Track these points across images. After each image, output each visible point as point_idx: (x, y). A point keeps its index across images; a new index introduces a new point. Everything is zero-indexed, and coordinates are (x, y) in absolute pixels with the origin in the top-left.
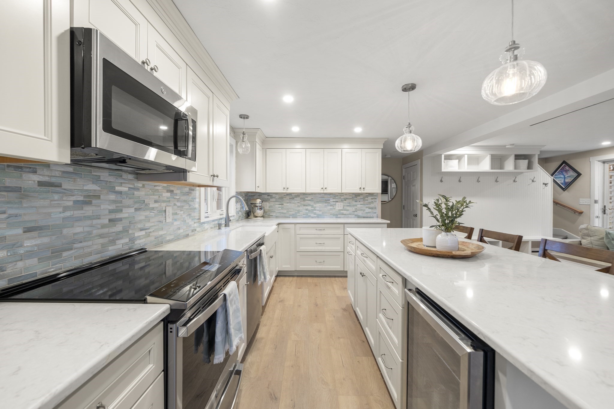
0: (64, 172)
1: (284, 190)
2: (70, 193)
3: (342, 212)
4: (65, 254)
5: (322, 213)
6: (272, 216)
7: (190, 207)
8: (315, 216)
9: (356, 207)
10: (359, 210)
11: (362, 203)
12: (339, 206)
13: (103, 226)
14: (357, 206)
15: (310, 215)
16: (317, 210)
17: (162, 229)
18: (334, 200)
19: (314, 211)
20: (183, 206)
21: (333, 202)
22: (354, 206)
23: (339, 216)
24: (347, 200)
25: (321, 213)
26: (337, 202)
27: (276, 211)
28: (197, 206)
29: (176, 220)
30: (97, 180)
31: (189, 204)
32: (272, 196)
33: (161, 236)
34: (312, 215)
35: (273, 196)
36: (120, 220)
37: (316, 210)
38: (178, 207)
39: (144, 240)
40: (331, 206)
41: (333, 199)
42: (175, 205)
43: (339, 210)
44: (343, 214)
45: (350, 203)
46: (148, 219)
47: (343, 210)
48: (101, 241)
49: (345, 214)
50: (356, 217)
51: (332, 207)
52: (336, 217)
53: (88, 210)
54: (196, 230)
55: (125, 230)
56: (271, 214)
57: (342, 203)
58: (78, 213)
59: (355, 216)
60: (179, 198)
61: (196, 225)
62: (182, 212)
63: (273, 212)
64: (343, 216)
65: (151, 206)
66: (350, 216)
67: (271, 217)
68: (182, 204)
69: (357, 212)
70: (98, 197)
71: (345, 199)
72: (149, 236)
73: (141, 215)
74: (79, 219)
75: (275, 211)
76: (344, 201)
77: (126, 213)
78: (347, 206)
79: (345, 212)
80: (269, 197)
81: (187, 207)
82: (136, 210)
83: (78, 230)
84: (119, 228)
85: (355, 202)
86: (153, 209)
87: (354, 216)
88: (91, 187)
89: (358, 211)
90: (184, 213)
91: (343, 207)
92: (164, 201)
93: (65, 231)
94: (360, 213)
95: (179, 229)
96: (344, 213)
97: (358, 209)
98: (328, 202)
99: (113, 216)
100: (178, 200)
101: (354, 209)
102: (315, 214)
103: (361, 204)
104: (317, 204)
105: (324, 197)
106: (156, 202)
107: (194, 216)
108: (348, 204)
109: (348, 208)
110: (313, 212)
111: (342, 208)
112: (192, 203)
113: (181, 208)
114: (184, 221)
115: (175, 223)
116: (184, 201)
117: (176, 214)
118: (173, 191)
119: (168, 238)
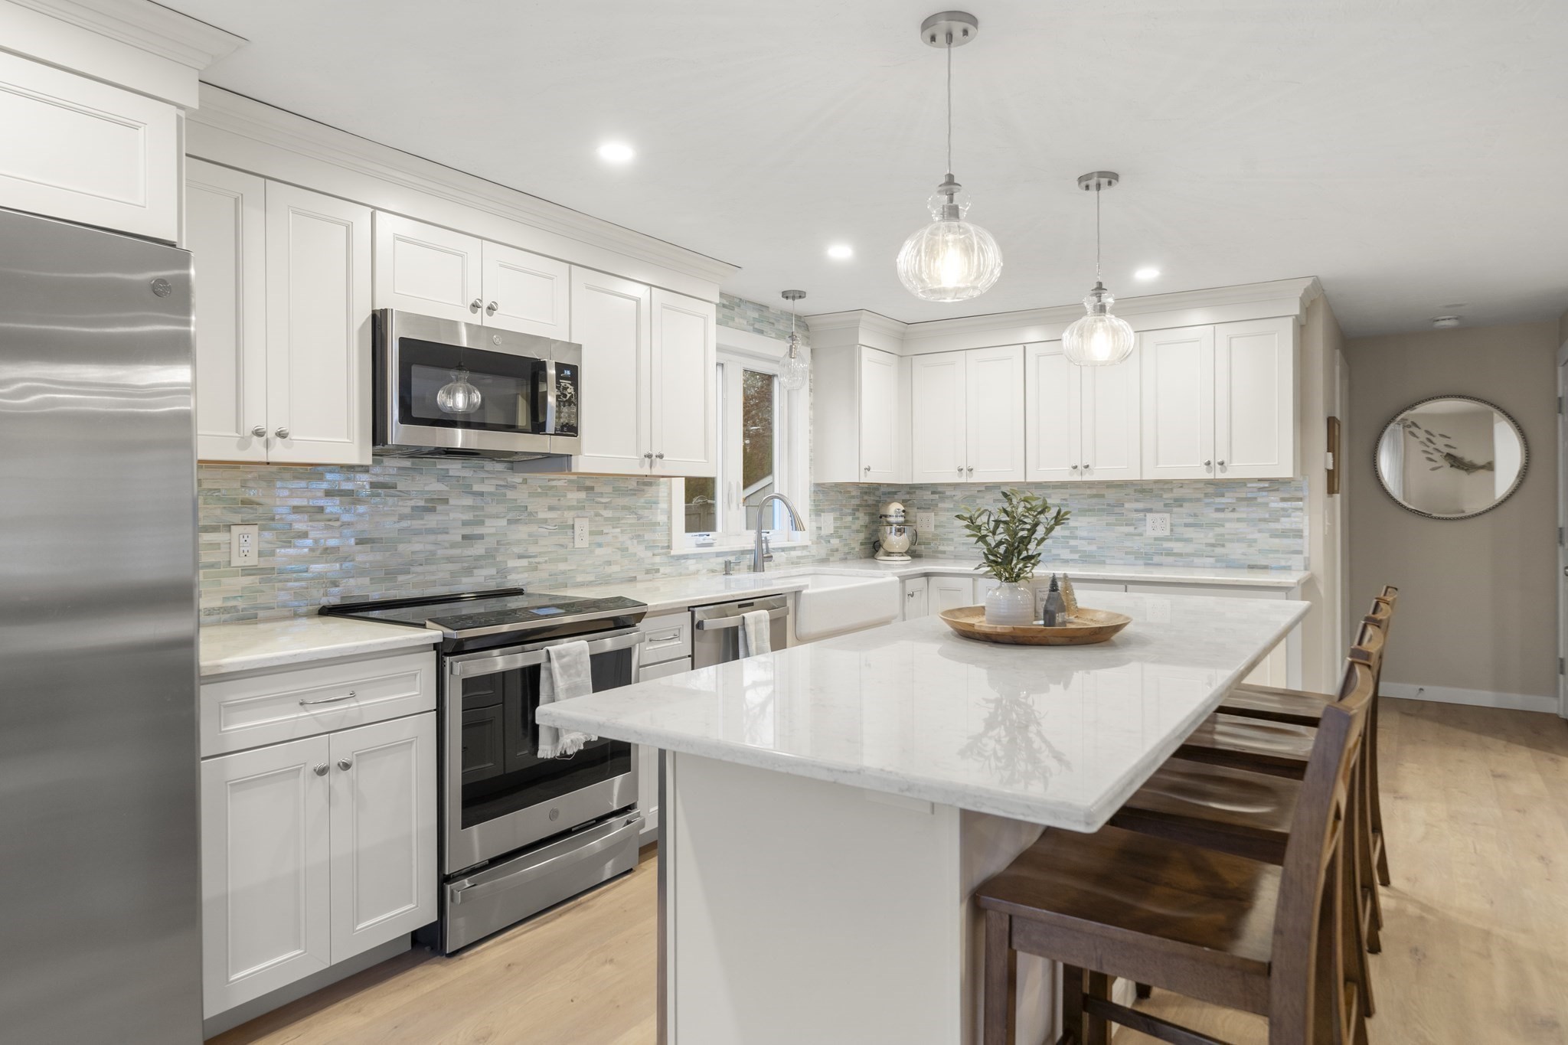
0: (399, 468)
1: (961, 476)
2: (405, 495)
3: (1167, 545)
4: (401, 578)
5: (1099, 548)
6: (944, 552)
7: (641, 521)
8: (1076, 556)
9: (1219, 530)
10: (1232, 541)
11: (1244, 516)
12: (1156, 525)
13: (453, 545)
14: (1223, 526)
15: (1059, 555)
16: (1081, 538)
17: (566, 560)
18: (1140, 505)
19: (1072, 542)
20: (619, 519)
21: (1136, 511)
22: (1212, 525)
23: (1157, 559)
24: (1184, 504)
25: (1093, 548)
26: (1150, 510)
27: (955, 539)
28: (661, 518)
29: (600, 545)
30: (444, 477)
31: (636, 514)
32: (943, 493)
33: (563, 573)
34: (1065, 554)
35: (948, 493)
36: (481, 537)
37: (1076, 538)
38: (607, 519)
39: (526, 575)
40: (1127, 525)
41: (1137, 500)
42: (597, 515)
43: (1156, 539)
44: (1170, 553)
45: (1195, 515)
46: (534, 539)
47: (1170, 540)
48: (450, 567)
49: (1180, 555)
50: (1219, 565)
51: (1131, 529)
52: (1146, 564)
53: (431, 521)
54: (657, 571)
55: (490, 555)
56: (941, 548)
57: (1167, 516)
58: (416, 524)
59: (1217, 561)
60: (610, 502)
61: (657, 559)
62: (619, 530)
63: (945, 543)
64: (1171, 559)
65: (541, 515)
66: (1197, 560)
67: (940, 555)
68: (618, 514)
69: (1223, 546)
70: (446, 501)
71: (1179, 502)
72: (536, 569)
73: (522, 532)
74: (417, 532)
75: (952, 540)
76: (1175, 510)
77: (490, 527)
78: (1186, 525)
79: (1177, 547)
80: (937, 496)
81: (631, 519)
82: (510, 522)
83: (418, 547)
84: (478, 549)
85: (1218, 510)
86: (545, 521)
87: (1212, 560)
88: (436, 486)
89: (1228, 545)
90: (622, 532)
91: (1172, 530)
92: (570, 508)
93: (401, 547)
94: (1236, 551)
95: (609, 563)
96: (1175, 551)
97: (1226, 536)
98: (1117, 510)
99: (467, 531)
100: (606, 506)
101: (1211, 534)
102: (1074, 550)
103: (1239, 520)
104: (1080, 518)
105: (1103, 496)
106: (551, 508)
107: (654, 541)
108: (1191, 520)
109: (1190, 533)
110: (1068, 543)
111: (1167, 533)
112: (646, 513)
113: (615, 522)
114: (624, 550)
115: (599, 551)
116: (624, 508)
117: (601, 533)
118: (592, 488)
119: (580, 579)
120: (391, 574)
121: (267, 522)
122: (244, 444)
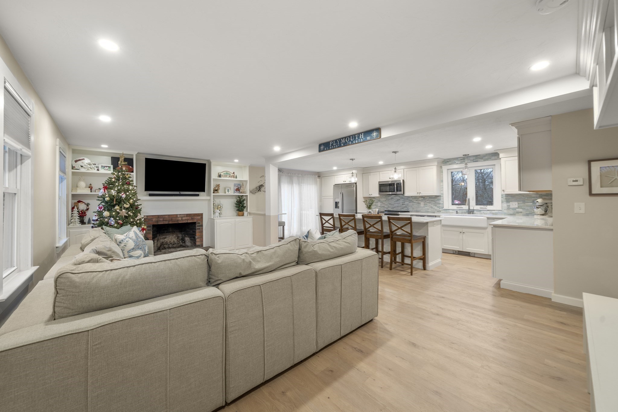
13: (401, 205)
17: (419, 208)
28: (441, 202)
30: (399, 197)
36: (405, 204)
42: (425, 201)
46: (413, 205)
48: (400, 208)
53: (398, 202)
55: (406, 207)
58: (396, 202)
61: (441, 209)
65: (414, 202)
68: (431, 202)
70: (400, 200)
73: (411, 204)
74: (396, 203)
77: (406, 203)
81: (434, 202)
82: (409, 202)
83: (396, 205)
84: (404, 206)
86: (415, 202)
88: (398, 198)
90: (431, 204)
92: (420, 201)
93: (394, 205)
95: (428, 209)
99: (403, 203)
100: (427, 200)
106: (416, 201)
112: (437, 201)
113: (429, 203)
114: (432, 207)
115: (426, 207)
116: (432, 200)
117: (426, 204)
118: (424, 198)
119: (422, 211)
120: (393, 208)
121: (381, 202)
122: (369, 196)
